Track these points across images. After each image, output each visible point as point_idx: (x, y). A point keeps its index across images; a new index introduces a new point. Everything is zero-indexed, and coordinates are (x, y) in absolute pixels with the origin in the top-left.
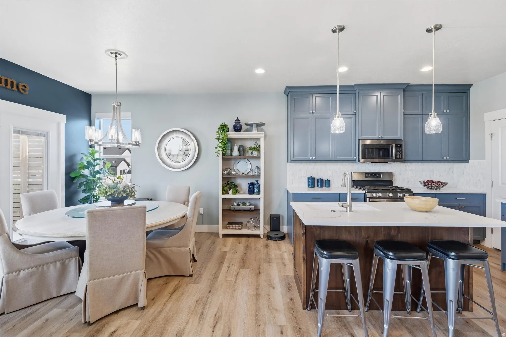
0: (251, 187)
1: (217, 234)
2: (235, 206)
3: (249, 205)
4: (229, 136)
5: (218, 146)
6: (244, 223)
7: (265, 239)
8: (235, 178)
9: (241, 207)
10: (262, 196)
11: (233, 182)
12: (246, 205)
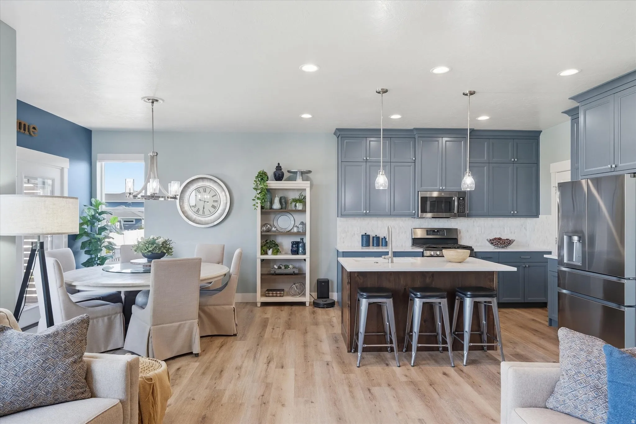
1: (254, 303)
2: (276, 269)
3: (292, 267)
4: (269, 186)
5: (255, 197)
6: (286, 290)
8: (275, 235)
9: (283, 271)
10: (307, 256)
11: (273, 241)
12: (289, 268)
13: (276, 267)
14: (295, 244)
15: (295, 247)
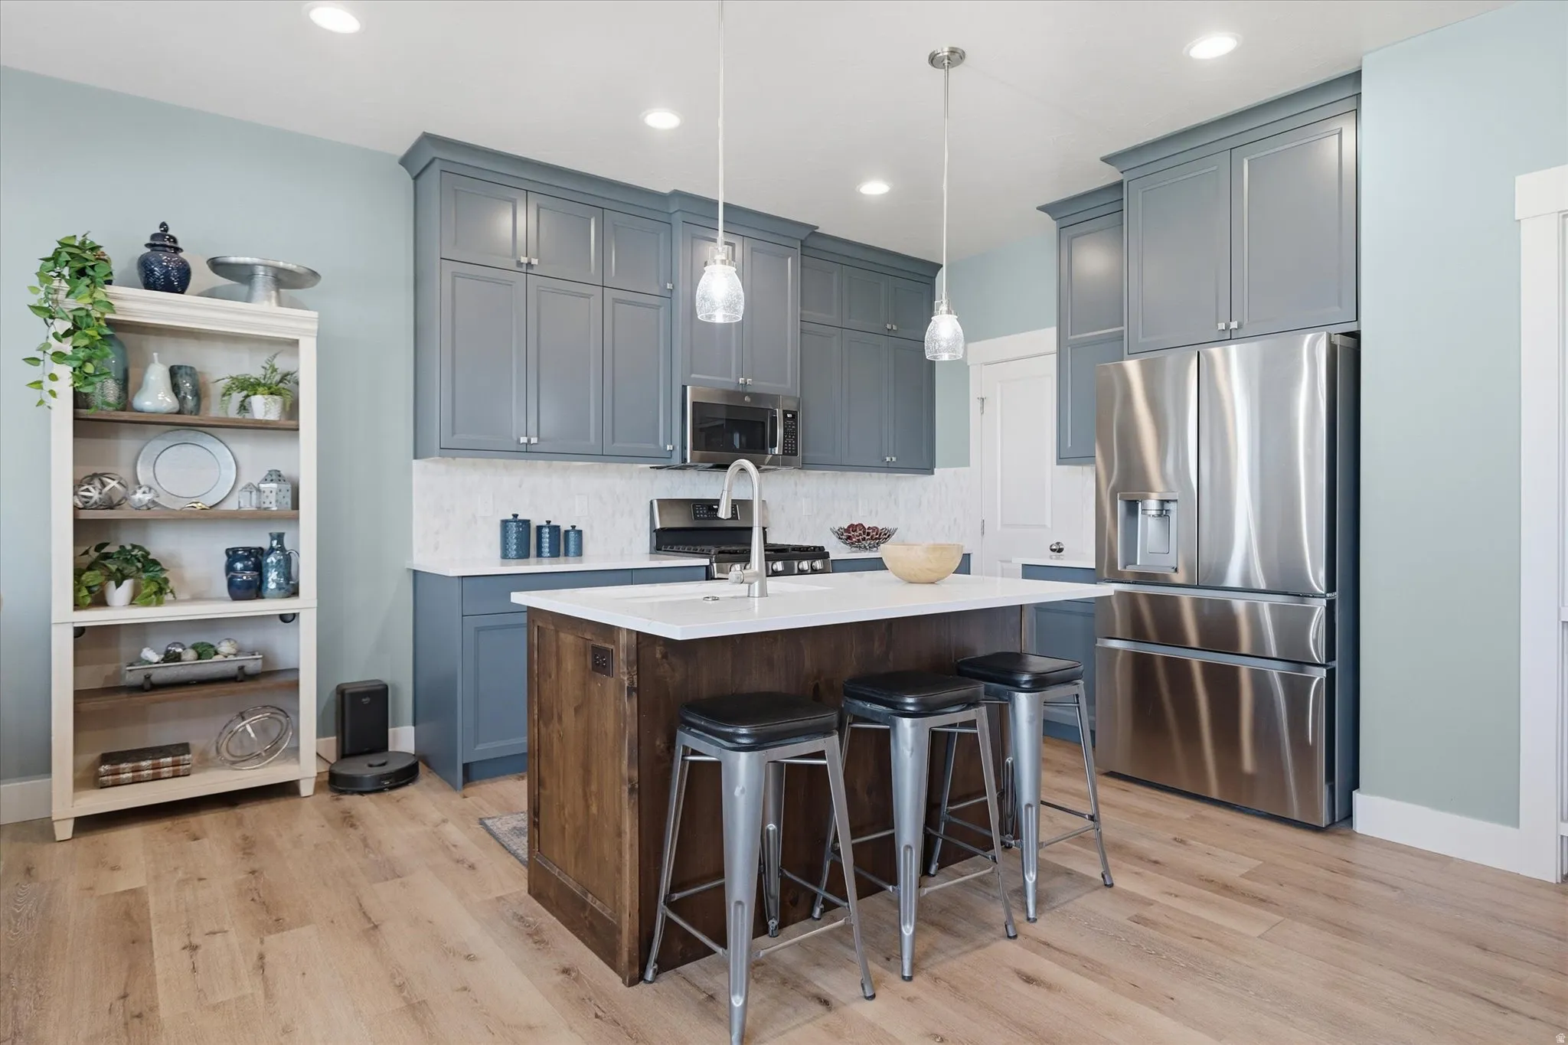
0: (239, 566)
2: (151, 663)
3: (233, 651)
5: (44, 348)
6: (196, 744)
7: (326, 796)
8: (141, 524)
9: (190, 666)
10: (306, 604)
11: (134, 547)
12: (216, 653)
14: (246, 559)
15: (246, 568)
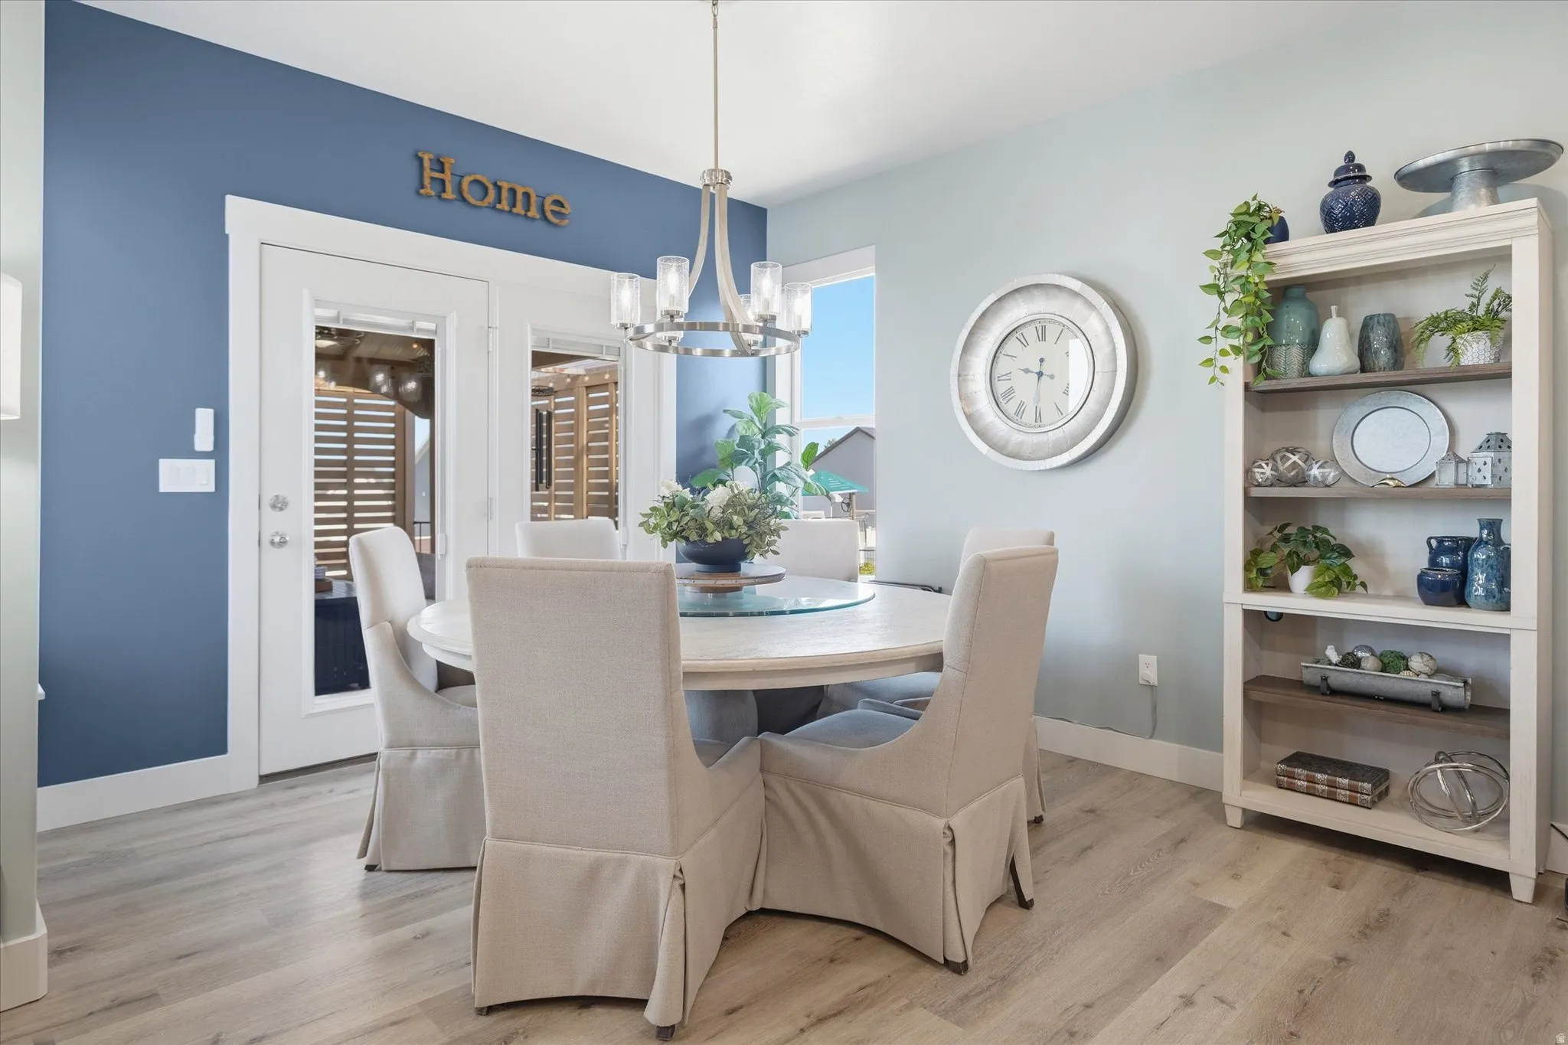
0: (1445, 560)
1: (1208, 799)
2: (1332, 665)
3: (1427, 669)
4: (1287, 266)
5: (1214, 325)
6: (1398, 775)
7: (1551, 915)
9: (1369, 676)
10: (1522, 620)
12: (1407, 668)
13: (1332, 654)
14: (1451, 551)
15: (1452, 565)
